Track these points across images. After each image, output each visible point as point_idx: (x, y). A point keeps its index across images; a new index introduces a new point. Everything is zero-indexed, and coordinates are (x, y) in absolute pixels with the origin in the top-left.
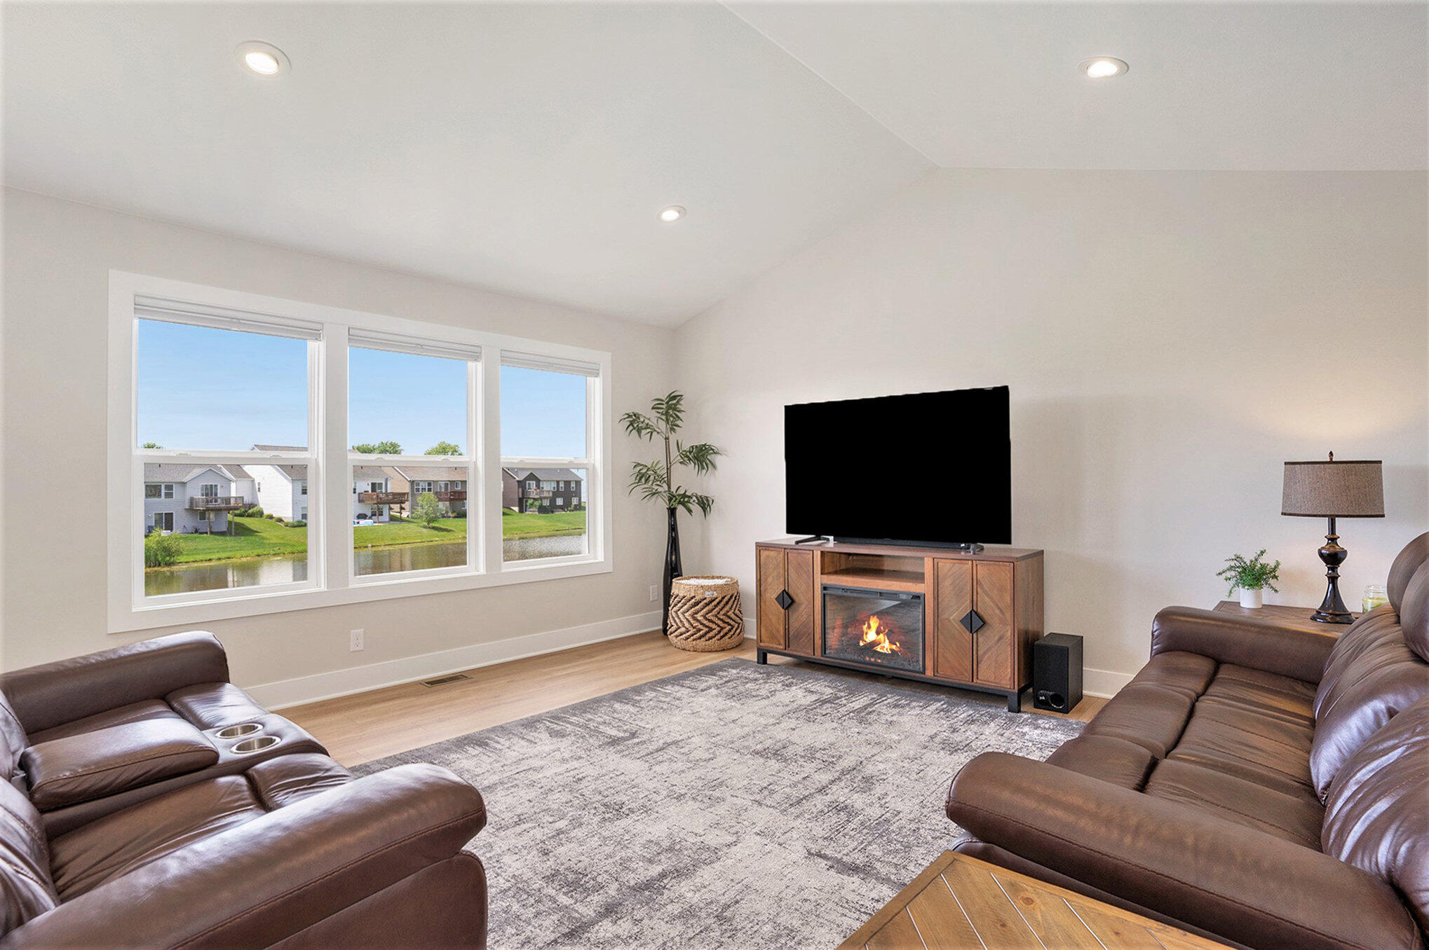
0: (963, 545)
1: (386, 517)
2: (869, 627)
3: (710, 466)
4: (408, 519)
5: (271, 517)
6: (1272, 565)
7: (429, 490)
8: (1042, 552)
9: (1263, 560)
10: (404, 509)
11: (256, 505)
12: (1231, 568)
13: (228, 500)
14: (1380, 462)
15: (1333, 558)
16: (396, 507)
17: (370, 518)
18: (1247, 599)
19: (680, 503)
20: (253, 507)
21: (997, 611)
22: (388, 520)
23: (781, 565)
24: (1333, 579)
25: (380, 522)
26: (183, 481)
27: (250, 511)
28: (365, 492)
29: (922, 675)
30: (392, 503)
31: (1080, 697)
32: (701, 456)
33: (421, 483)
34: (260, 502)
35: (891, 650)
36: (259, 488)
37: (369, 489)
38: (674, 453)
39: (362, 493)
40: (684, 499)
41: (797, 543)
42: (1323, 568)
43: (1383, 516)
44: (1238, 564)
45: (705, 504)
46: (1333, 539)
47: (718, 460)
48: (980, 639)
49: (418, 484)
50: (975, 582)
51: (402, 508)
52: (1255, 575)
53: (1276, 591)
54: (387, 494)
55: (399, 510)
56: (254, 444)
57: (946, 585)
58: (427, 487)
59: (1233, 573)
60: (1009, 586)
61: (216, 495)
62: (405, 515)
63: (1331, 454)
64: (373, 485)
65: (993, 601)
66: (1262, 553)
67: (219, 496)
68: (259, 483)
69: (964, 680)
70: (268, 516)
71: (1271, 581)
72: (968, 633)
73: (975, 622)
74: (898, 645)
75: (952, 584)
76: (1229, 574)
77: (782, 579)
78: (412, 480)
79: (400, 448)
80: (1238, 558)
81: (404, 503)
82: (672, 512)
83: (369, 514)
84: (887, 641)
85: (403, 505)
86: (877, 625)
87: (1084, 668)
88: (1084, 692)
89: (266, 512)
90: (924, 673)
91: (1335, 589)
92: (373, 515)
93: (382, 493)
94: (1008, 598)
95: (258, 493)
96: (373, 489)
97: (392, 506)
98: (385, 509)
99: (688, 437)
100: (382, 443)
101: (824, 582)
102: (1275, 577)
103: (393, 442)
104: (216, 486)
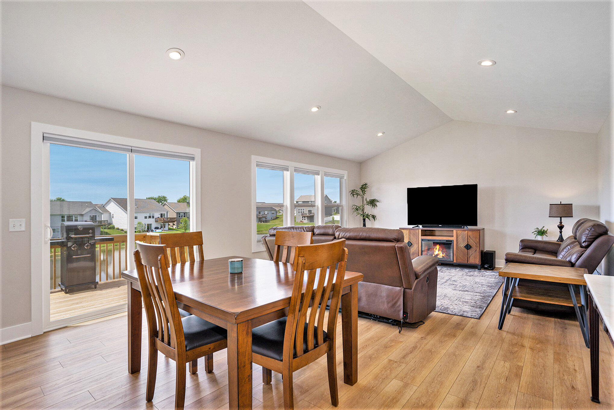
0: (463, 227)
1: (167, 228)
2: (436, 249)
3: (375, 205)
4: (175, 229)
5: (118, 229)
6: (546, 230)
7: (184, 216)
8: (484, 228)
9: (544, 229)
10: (174, 225)
11: (112, 224)
12: (535, 231)
13: (101, 222)
14: (572, 204)
15: (561, 227)
16: (171, 224)
17: (160, 229)
18: (539, 238)
19: (367, 217)
20: (111, 225)
21: (475, 244)
22: (167, 229)
23: (408, 234)
24: (561, 232)
25: (164, 231)
26: (82, 214)
27: (109, 226)
28: (158, 217)
29: (453, 262)
30: (169, 222)
31: (495, 267)
32: (373, 203)
33: (181, 213)
34: (113, 222)
35: (443, 256)
36: (113, 217)
37: (160, 216)
38: (365, 202)
39: (157, 218)
40: (368, 216)
41: (413, 227)
42: (559, 230)
43: (572, 217)
44: (537, 230)
45: (374, 217)
46: (561, 223)
47: (377, 204)
48: (470, 252)
49: (179, 214)
50: (468, 237)
51: (174, 224)
52: (542, 233)
53: (547, 236)
54: (167, 218)
55: (172, 225)
56: (110, 197)
57: (460, 238)
58: (183, 215)
59: (536, 232)
60: (478, 237)
61: (96, 219)
62: (174, 227)
63: (561, 202)
64: (161, 215)
65: (474, 241)
66: (544, 227)
67: (97, 220)
68: (113, 214)
69: (465, 262)
70: (117, 228)
71: (546, 234)
72: (466, 250)
73: (468, 247)
74: (445, 254)
75: (461, 237)
76: (535, 233)
77: (408, 238)
78: (178, 212)
79: (167, 198)
80: (537, 228)
81: (174, 222)
82: (364, 220)
83: (160, 227)
84: (441, 253)
85: (174, 223)
86: (439, 247)
87: (496, 260)
88: (496, 266)
89: (116, 227)
90: (453, 261)
91: (561, 234)
92: (161, 228)
93: (165, 218)
94: (478, 240)
95: (113, 219)
96: (161, 217)
97: (169, 223)
98: (167, 224)
99: (369, 197)
100: (159, 196)
101: (422, 238)
102: (547, 233)
103: (164, 196)
104: (96, 216)
